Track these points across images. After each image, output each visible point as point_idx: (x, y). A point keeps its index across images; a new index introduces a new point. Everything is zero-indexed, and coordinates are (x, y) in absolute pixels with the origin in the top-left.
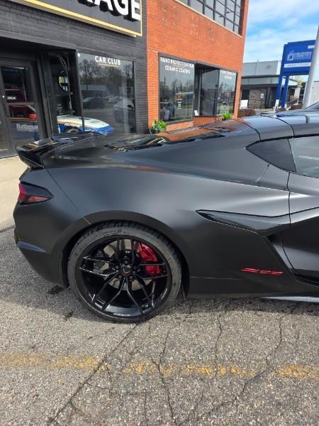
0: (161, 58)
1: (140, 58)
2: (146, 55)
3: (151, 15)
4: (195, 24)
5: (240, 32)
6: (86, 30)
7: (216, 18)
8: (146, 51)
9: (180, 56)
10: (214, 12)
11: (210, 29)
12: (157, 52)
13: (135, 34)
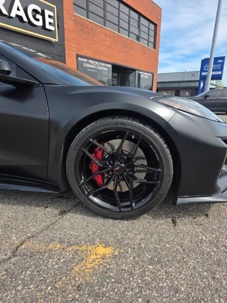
0: (80, 58)
1: (59, 56)
2: (65, 54)
3: (69, 29)
4: (110, 38)
5: (155, 47)
6: (7, 33)
7: (130, 36)
8: (65, 52)
9: (97, 58)
10: (129, 32)
11: (125, 43)
12: (75, 54)
13: (54, 40)
